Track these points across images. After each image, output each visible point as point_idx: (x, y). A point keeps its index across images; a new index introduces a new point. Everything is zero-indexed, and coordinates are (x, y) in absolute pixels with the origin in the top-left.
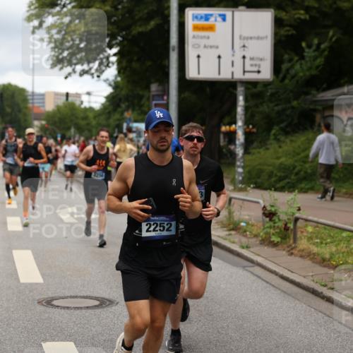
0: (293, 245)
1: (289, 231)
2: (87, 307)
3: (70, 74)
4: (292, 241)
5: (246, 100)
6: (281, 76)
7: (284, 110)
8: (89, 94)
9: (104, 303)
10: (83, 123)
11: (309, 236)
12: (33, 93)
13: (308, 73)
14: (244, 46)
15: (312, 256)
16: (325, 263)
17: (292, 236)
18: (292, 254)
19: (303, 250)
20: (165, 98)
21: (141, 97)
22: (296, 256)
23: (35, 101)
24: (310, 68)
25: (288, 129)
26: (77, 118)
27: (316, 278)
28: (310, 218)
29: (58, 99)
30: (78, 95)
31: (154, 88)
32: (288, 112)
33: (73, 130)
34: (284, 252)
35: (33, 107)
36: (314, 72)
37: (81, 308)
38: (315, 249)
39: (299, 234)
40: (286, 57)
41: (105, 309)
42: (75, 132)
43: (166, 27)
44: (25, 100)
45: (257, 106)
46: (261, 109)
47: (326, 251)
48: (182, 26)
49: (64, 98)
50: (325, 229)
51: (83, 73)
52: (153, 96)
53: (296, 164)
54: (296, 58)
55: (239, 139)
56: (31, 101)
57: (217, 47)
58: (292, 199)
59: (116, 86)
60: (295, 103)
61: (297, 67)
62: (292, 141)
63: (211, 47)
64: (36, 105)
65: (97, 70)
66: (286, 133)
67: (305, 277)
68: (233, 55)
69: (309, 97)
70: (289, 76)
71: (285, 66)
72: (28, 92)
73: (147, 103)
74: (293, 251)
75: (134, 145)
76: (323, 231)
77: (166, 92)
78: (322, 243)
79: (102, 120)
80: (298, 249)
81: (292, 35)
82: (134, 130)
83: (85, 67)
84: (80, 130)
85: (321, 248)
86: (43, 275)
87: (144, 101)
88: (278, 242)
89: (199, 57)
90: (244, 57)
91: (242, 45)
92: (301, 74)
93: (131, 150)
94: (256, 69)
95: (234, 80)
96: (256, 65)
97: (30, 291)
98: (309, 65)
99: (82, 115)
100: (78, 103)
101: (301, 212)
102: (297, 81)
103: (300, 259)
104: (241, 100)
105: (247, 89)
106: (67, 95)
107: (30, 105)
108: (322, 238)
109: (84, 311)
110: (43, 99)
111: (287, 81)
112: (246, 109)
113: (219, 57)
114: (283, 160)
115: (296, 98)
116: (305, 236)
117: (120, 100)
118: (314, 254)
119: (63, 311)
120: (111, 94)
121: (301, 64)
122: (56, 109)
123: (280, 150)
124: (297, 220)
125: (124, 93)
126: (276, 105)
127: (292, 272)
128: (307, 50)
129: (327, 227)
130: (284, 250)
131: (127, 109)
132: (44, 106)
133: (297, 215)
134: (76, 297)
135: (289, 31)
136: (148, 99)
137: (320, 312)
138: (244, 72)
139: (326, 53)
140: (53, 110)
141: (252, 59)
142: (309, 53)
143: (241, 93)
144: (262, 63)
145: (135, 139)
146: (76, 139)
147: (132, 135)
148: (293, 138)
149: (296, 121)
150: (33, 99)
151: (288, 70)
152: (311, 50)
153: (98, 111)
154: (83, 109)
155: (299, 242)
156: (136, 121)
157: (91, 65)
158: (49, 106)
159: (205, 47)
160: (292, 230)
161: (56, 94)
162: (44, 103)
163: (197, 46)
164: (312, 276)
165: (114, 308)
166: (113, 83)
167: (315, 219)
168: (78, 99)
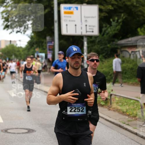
0: (110, 106)
1: (108, 100)
2: (23, 133)
3: (11, 32)
4: (109, 104)
5: (88, 43)
6: (102, 33)
7: (104, 48)
9: (30, 131)
10: (17, 53)
11: (117, 102)
13: (114, 32)
14: (86, 21)
15: (118, 111)
16: (124, 114)
17: (109, 102)
18: (110, 110)
19: (114, 108)
20: (53, 42)
21: (42, 42)
22: (111, 110)
24: (114, 30)
25: (106, 56)
26: (15, 51)
27: (120, 120)
28: (117, 94)
30: (15, 41)
31: (48, 38)
32: (106, 49)
33: (13, 57)
34: (106, 109)
36: (116, 32)
37: (20, 133)
38: (120, 108)
39: (112, 101)
40: (104, 25)
41: (30, 134)
43: (52, 12)
45: (92, 46)
46: (94, 47)
47: (124, 109)
48: (59, 12)
49: (9, 43)
50: (124, 99)
51: (18, 32)
52: (48, 42)
53: (110, 71)
54: (108, 26)
55: (85, 61)
57: (74, 21)
58: (109, 86)
59: (32, 38)
60: (108, 45)
61: (109, 30)
62: (108, 61)
63: (72, 21)
66: (105, 58)
67: (116, 120)
68: (82, 25)
69: (114, 43)
70: (106, 34)
71: (104, 29)
73: (45, 45)
74: (110, 108)
75: (40, 63)
76: (122, 100)
77: (53, 40)
78: (122, 105)
79: (26, 52)
80: (112, 108)
81: (106, 16)
82: (40, 56)
84: (16, 56)
85: (122, 107)
86: (3, 119)
87: (44, 44)
88: (103, 105)
89: (67, 25)
90: (86, 25)
91: (85, 20)
92: (111, 33)
93: (39, 65)
94: (91, 30)
95: (82, 35)
96: (91, 29)
98: (114, 29)
99: (17, 50)
100: (15, 45)
101: (113, 91)
102: (109, 36)
103: (113, 112)
104: (85, 44)
105: (88, 39)
106: (11, 41)
108: (122, 103)
109: (21, 135)
111: (105, 36)
112: (88, 47)
113: (76, 25)
114: (104, 69)
115: (109, 43)
116: (115, 102)
117: (33, 43)
118: (119, 110)
119: (12, 134)
120: (30, 41)
121: (111, 28)
122: (6, 47)
123: (103, 65)
124: (111, 95)
125: (35, 40)
126: (101, 46)
127: (110, 117)
128: (113, 22)
129: (124, 98)
130: (106, 108)
131: (37, 47)
133: (112, 93)
134: (17, 128)
135: (105, 14)
136: (46, 43)
137: (123, 134)
138: (87, 32)
139: (121, 24)
141: (90, 26)
142: (114, 24)
143: (86, 41)
144: (94, 28)
145: (41, 60)
146: (15, 60)
147: (39, 59)
148: (109, 60)
149: (109, 53)
151: (105, 31)
152: (115, 22)
153: (25, 48)
155: (112, 104)
156: (41, 52)
158: (3, 46)
159: (70, 21)
160: (109, 99)
163: (66, 21)
164: (119, 119)
165: (34, 133)
166: (30, 36)
167: (119, 95)
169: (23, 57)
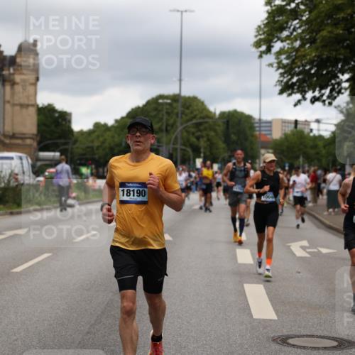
2: (325, 348)
8: (318, 121)
9: (342, 344)
10: (312, 152)
12: (260, 120)
23: (262, 129)
26: (305, 146)
29: (285, 126)
30: (307, 123)
35: (260, 134)
37: (318, 348)
41: (344, 351)
42: (303, 161)
44: (252, 128)
49: (293, 125)
51: (314, 100)
56: (257, 129)
64: (263, 133)
65: (328, 97)
72: (254, 119)
83: (317, 94)
84: (309, 160)
86: (277, 312)
97: (264, 328)
99: (311, 143)
100: (306, 131)
106: (296, 122)
107: (257, 133)
109: (321, 352)
110: (271, 126)
122: (283, 136)
132: (271, 134)
140: (281, 138)
146: (307, 168)
150: (260, 127)
153: (328, 139)
154: (311, 137)
157: (323, 91)
158: (277, 134)
161: (284, 122)
162: (271, 130)
168: (306, 127)
169: (324, 161)
